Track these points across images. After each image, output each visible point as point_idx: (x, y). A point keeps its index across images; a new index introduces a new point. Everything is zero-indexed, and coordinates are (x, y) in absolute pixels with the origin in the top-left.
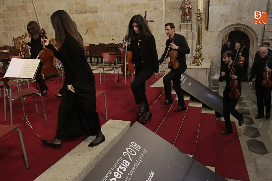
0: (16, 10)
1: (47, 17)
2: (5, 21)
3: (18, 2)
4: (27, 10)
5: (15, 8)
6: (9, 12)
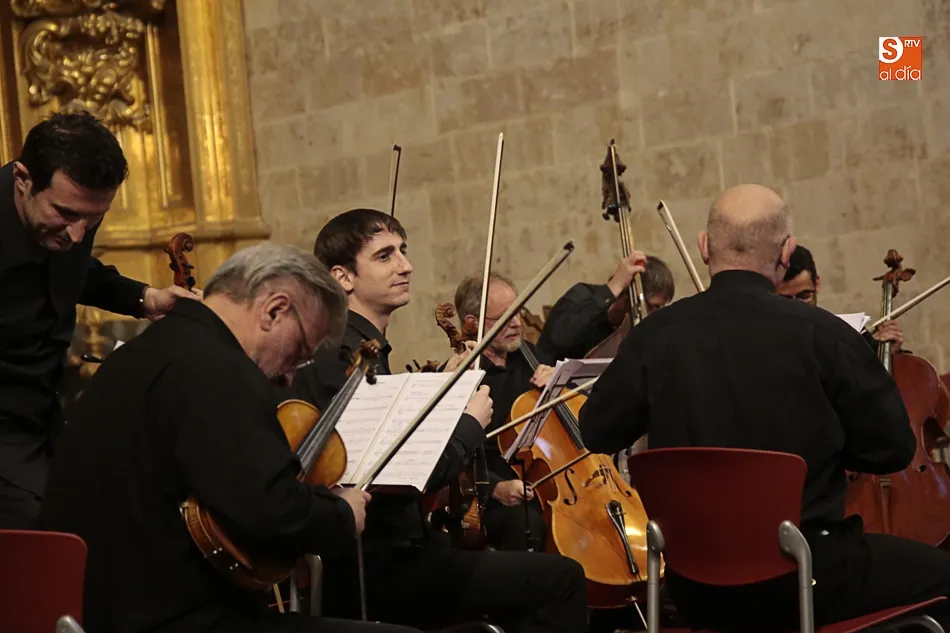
0: (533, 107)
1: (766, 130)
2: (449, 201)
3: (545, 34)
4: (614, 89)
5: (520, 89)
6: (482, 127)
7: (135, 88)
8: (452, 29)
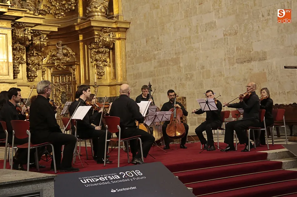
0: (168, 65)
1: (202, 71)
2: (155, 80)
3: (170, 54)
4: (180, 63)
5: (166, 62)
6: (160, 68)
7: (108, 60)
8: (156, 52)
